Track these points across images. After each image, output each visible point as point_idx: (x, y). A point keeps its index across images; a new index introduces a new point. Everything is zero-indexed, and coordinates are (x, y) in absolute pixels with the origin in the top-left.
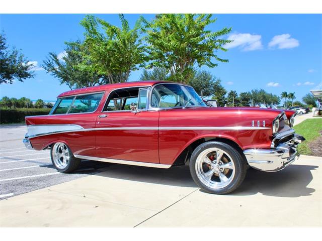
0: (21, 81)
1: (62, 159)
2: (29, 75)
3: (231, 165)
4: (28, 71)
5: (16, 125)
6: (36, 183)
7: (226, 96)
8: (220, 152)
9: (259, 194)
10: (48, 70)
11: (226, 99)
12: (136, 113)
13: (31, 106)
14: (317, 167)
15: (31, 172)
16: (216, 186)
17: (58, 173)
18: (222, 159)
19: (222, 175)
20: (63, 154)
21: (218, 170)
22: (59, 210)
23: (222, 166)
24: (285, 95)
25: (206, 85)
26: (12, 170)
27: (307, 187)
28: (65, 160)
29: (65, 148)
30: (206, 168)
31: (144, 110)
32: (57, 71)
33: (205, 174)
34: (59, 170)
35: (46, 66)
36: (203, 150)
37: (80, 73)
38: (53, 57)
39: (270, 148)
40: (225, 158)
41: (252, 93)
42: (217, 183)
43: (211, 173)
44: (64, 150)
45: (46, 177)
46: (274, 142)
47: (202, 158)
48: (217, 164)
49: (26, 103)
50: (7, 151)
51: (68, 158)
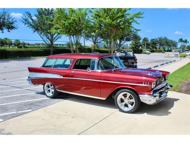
0: (9, 31)
1: (49, 91)
2: (14, 28)
3: (133, 100)
4: (13, 25)
5: (6, 60)
6: (39, 104)
7: (141, 41)
8: (129, 95)
9: (145, 114)
10: (25, 23)
11: (141, 43)
12: (90, 72)
13: (11, 44)
14: (179, 100)
15: (33, 97)
16: (126, 109)
17: (48, 98)
18: (129, 97)
19: (130, 104)
20: (50, 88)
21: (127, 102)
22: (57, 118)
23: (129, 101)
24: (181, 40)
25: (128, 34)
26: (22, 96)
27: (168, 111)
28: (51, 92)
29: (51, 85)
30: (122, 101)
31: (94, 71)
32: (31, 24)
33: (122, 103)
34: (47, 96)
35: (24, 21)
36: (121, 93)
37: (46, 26)
38: (28, 15)
39: (150, 95)
40: (131, 97)
41: (158, 40)
42: (126, 108)
43: (124, 103)
44: (51, 86)
45: (42, 100)
46: (153, 92)
47: (120, 96)
48: (127, 99)
49: (8, 42)
50: (11, 81)
51: (53, 90)
